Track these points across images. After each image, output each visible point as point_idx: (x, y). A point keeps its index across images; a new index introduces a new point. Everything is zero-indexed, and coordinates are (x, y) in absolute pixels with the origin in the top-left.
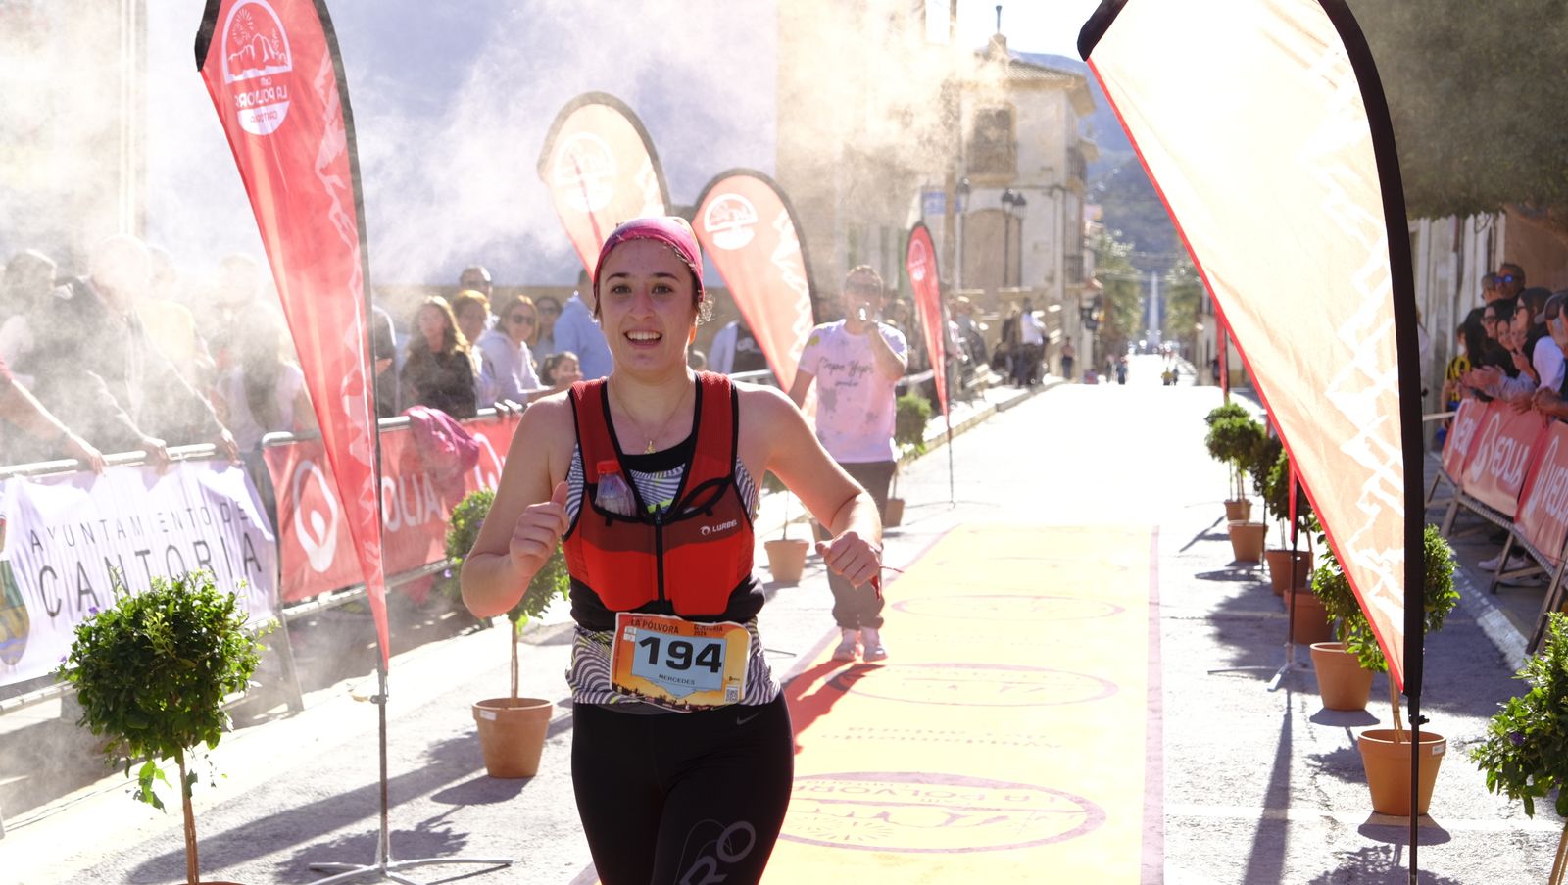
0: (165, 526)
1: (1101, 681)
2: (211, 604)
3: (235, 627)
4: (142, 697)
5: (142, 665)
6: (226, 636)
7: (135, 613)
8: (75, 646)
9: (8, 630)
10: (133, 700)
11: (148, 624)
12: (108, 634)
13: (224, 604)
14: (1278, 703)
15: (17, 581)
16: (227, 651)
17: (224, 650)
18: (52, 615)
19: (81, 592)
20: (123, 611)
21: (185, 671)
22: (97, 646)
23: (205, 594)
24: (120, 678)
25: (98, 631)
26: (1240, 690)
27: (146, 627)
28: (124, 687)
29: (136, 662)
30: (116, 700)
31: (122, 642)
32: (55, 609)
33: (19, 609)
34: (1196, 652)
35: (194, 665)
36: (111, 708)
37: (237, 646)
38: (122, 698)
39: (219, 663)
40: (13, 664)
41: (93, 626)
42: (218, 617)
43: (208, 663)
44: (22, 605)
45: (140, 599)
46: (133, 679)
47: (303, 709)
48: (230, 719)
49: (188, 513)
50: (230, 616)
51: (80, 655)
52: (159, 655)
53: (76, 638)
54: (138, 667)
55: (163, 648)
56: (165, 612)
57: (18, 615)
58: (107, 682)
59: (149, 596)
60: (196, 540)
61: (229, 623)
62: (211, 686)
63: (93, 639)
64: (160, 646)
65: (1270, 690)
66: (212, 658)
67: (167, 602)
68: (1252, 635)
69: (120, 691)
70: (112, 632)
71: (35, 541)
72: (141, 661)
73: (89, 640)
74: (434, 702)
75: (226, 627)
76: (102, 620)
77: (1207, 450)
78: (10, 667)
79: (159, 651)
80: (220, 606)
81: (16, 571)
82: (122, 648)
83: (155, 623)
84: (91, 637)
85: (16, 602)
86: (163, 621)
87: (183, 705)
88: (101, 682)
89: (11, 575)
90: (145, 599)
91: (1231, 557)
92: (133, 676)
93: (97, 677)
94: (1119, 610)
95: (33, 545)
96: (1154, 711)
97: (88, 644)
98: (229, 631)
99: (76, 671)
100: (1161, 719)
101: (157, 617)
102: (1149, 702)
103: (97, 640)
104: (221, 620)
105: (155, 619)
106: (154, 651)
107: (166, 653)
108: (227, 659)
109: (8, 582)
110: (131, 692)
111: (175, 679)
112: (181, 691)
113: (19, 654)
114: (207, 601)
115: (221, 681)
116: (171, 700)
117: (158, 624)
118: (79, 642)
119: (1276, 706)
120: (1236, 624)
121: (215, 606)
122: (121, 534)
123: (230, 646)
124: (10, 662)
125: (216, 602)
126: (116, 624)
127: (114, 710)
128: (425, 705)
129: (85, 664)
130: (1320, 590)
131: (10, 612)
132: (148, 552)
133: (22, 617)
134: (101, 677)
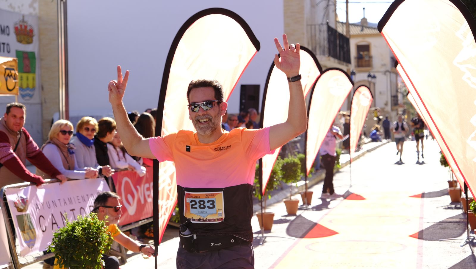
0: (79, 201)
1: (402, 245)
2: (97, 224)
3: (105, 232)
4: (75, 255)
5: (75, 245)
6: (102, 235)
7: (72, 228)
8: (53, 239)
9: (30, 237)
10: (72, 257)
11: (76, 231)
12: (64, 235)
13: (101, 224)
14: (464, 250)
15: (32, 220)
16: (102, 240)
17: (101, 239)
18: (43, 231)
19: (53, 224)
20: (68, 227)
21: (89, 246)
22: (60, 239)
23: (95, 221)
24: (68, 249)
25: (60, 234)
26: (450, 246)
27: (76, 232)
28: (69, 252)
29: (73, 244)
30: (67, 256)
31: (68, 237)
32: (44, 229)
33: (33, 230)
34: (436, 234)
35: (92, 244)
36: (65, 259)
37: (105, 238)
38: (69, 256)
39: (100, 244)
40: (32, 248)
41: (59, 233)
42: (98, 229)
43: (96, 244)
44: (34, 228)
45: (74, 224)
46: (72, 249)
47: (126, 262)
48: (104, 262)
49: (87, 196)
50: (103, 228)
51: (55, 243)
52: (80, 241)
53: (53, 237)
54: (74, 246)
55: (82, 239)
56: (82, 228)
57: (32, 232)
58: (64, 251)
59: (77, 222)
60: (89, 205)
61: (103, 230)
62: (97, 252)
63: (59, 237)
64: (80, 238)
65: (461, 246)
66: (98, 242)
67: (82, 224)
68: (456, 227)
69: (68, 254)
70: (65, 235)
71: (37, 207)
72: (75, 244)
73: (58, 237)
74: (171, 259)
75: (102, 231)
76: (62, 231)
77: (440, 163)
78: (31, 249)
79: (80, 240)
80: (100, 225)
81: (31, 217)
82: (68, 239)
83: (79, 231)
84: (58, 236)
85: (32, 228)
86: (81, 230)
87: (89, 258)
88: (62, 251)
89: (30, 218)
90: (75, 223)
91: (450, 201)
92: (72, 248)
93: (61, 249)
94: (409, 220)
95: (36, 208)
96: (420, 254)
97: (57, 239)
98: (102, 233)
99: (54, 248)
100: (422, 257)
101: (79, 229)
102: (418, 251)
103: (60, 237)
104: (100, 229)
105: (79, 230)
106: (79, 240)
107: (83, 241)
108: (102, 242)
109: (29, 221)
110: (71, 254)
111: (86, 250)
112: (88, 253)
113: (33, 245)
114: (95, 223)
115: (101, 250)
116: (85, 257)
117: (80, 231)
118: (55, 238)
119: (463, 251)
120: (450, 224)
121: (98, 225)
122: (65, 204)
123: (103, 238)
124: (30, 247)
125: (98, 223)
126: (66, 232)
127: (66, 260)
128: (168, 260)
129: (57, 245)
130: (473, 209)
131: (30, 231)
132: (74, 210)
133: (33, 232)
134: (62, 249)
